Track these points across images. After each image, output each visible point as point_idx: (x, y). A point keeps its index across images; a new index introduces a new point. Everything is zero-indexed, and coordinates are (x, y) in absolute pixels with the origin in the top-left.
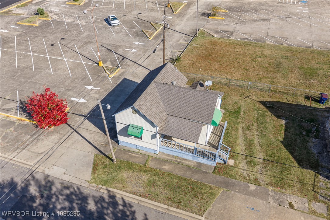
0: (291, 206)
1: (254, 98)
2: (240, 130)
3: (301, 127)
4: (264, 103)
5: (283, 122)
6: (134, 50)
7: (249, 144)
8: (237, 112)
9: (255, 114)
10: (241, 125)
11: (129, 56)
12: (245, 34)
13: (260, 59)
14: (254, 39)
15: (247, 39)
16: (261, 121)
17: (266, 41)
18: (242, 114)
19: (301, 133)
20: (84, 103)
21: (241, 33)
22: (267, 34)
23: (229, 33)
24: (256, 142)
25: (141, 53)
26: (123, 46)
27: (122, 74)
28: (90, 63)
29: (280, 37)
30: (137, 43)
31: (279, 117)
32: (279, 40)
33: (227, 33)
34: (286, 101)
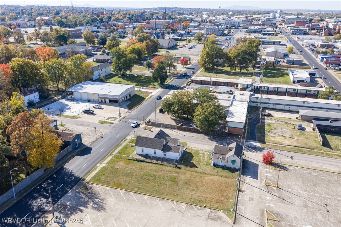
0: (196, 148)
1: (200, 169)
2: (206, 160)
3: (187, 160)
4: (197, 167)
5: (192, 162)
6: (268, 198)
7: (204, 156)
8: (207, 164)
9: (201, 164)
10: (206, 161)
11: (268, 194)
12: (199, 215)
13: (194, 188)
14: (193, 209)
15: (198, 210)
16: (199, 162)
17: (186, 206)
18: (205, 164)
19: (188, 159)
20: (264, 169)
21: (202, 217)
22: (183, 215)
23: (211, 217)
24: (201, 157)
25: (262, 196)
26: (278, 203)
27: (261, 182)
28: (285, 189)
29: (175, 211)
30: (272, 205)
31: (193, 163)
32: (177, 207)
33: (212, 218)
34: (188, 168)
